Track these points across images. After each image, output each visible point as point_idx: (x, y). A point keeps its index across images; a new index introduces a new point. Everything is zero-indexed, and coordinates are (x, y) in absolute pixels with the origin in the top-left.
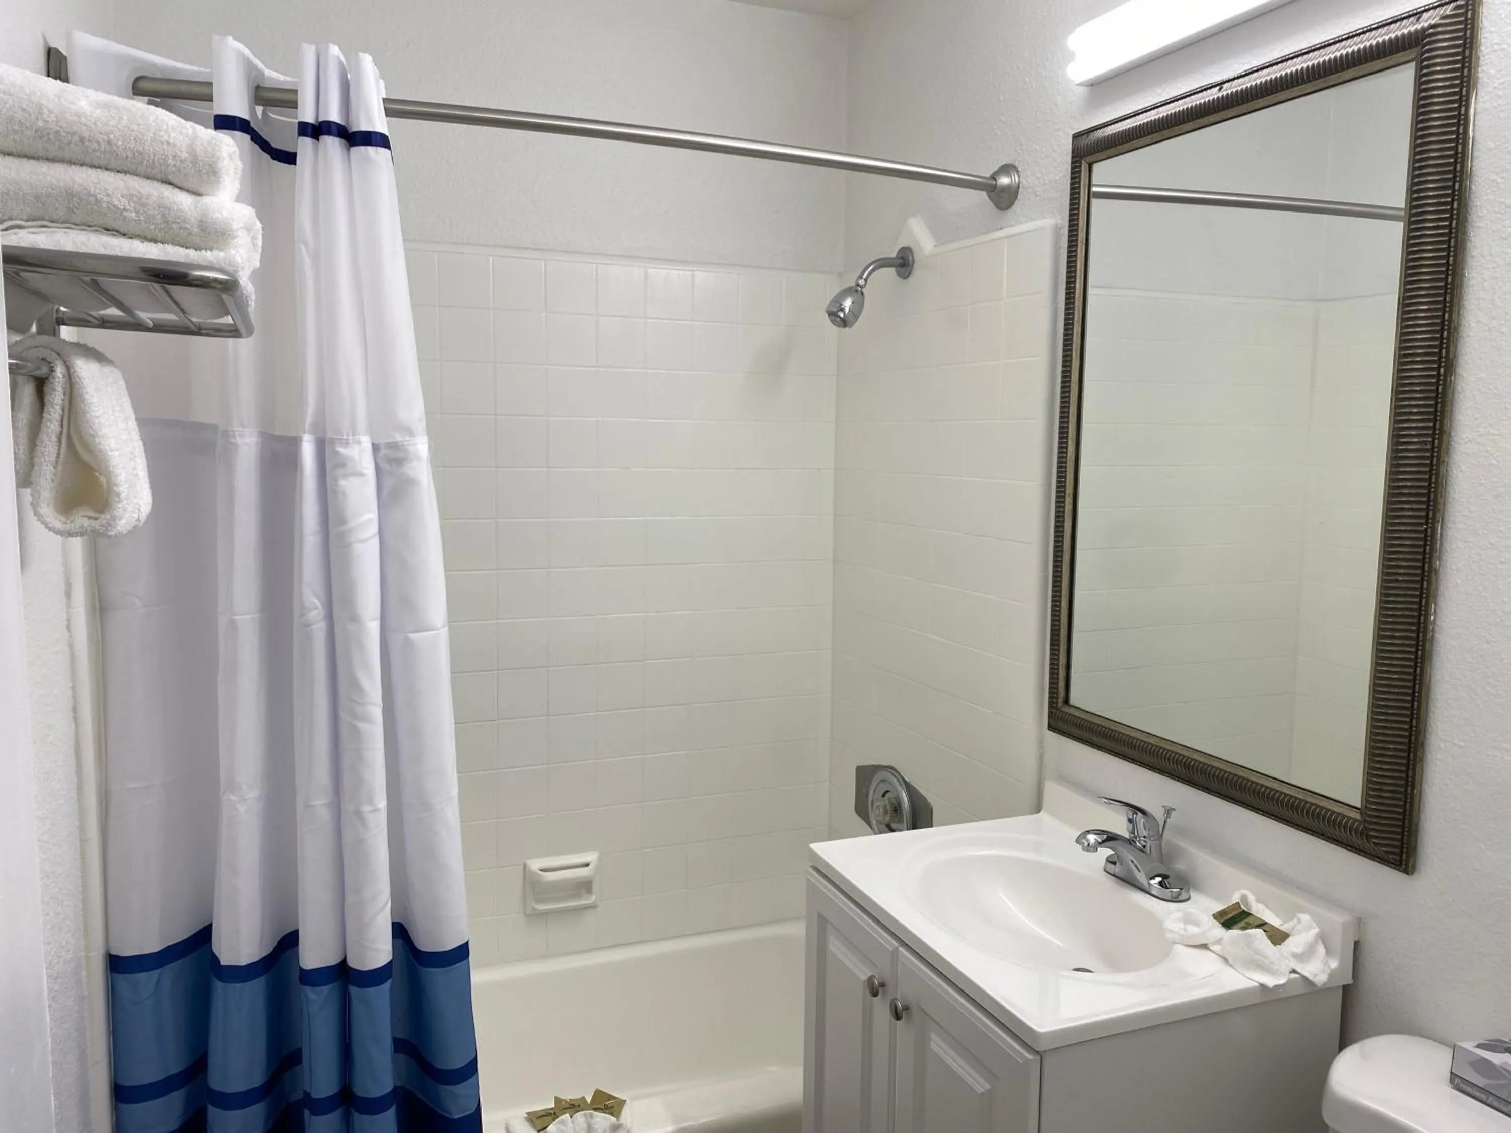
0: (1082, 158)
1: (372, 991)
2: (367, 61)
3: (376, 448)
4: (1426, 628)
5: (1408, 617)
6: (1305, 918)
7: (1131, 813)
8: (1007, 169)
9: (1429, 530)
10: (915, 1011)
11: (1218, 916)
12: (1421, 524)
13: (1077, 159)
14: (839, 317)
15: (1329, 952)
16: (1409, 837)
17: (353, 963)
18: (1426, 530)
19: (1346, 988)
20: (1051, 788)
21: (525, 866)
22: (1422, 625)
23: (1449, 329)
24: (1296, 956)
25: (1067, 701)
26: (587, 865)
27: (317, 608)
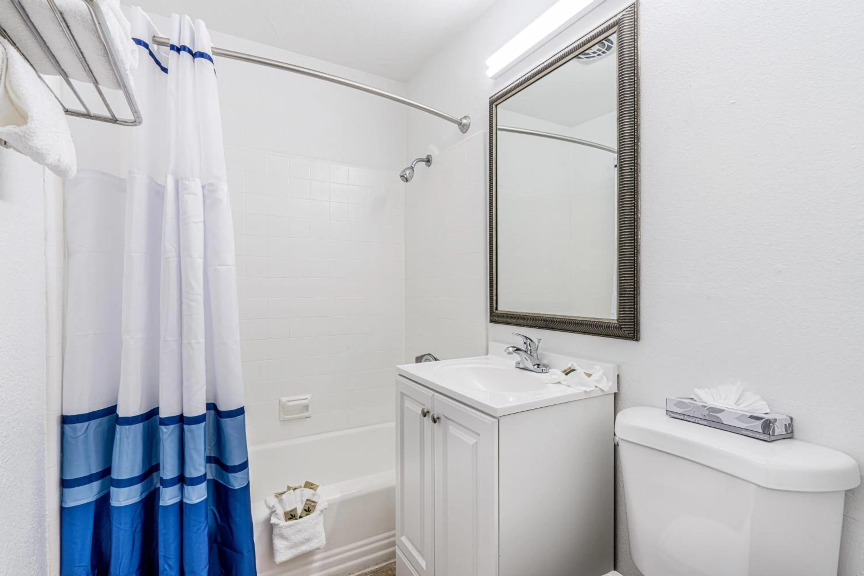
0: (493, 103)
1: (194, 427)
2: (202, 24)
3: (203, 187)
4: (637, 241)
5: (630, 237)
6: (598, 367)
7: (525, 340)
8: (465, 117)
9: (636, 202)
10: (442, 418)
11: (564, 372)
12: (632, 201)
13: (491, 104)
14: (404, 177)
15: (608, 380)
16: (637, 325)
17: (185, 415)
18: (635, 202)
19: (615, 394)
20: (492, 345)
21: (280, 400)
22: (636, 240)
23: (637, 125)
24: (596, 381)
25: (497, 309)
26: (306, 399)
27: (172, 251)
